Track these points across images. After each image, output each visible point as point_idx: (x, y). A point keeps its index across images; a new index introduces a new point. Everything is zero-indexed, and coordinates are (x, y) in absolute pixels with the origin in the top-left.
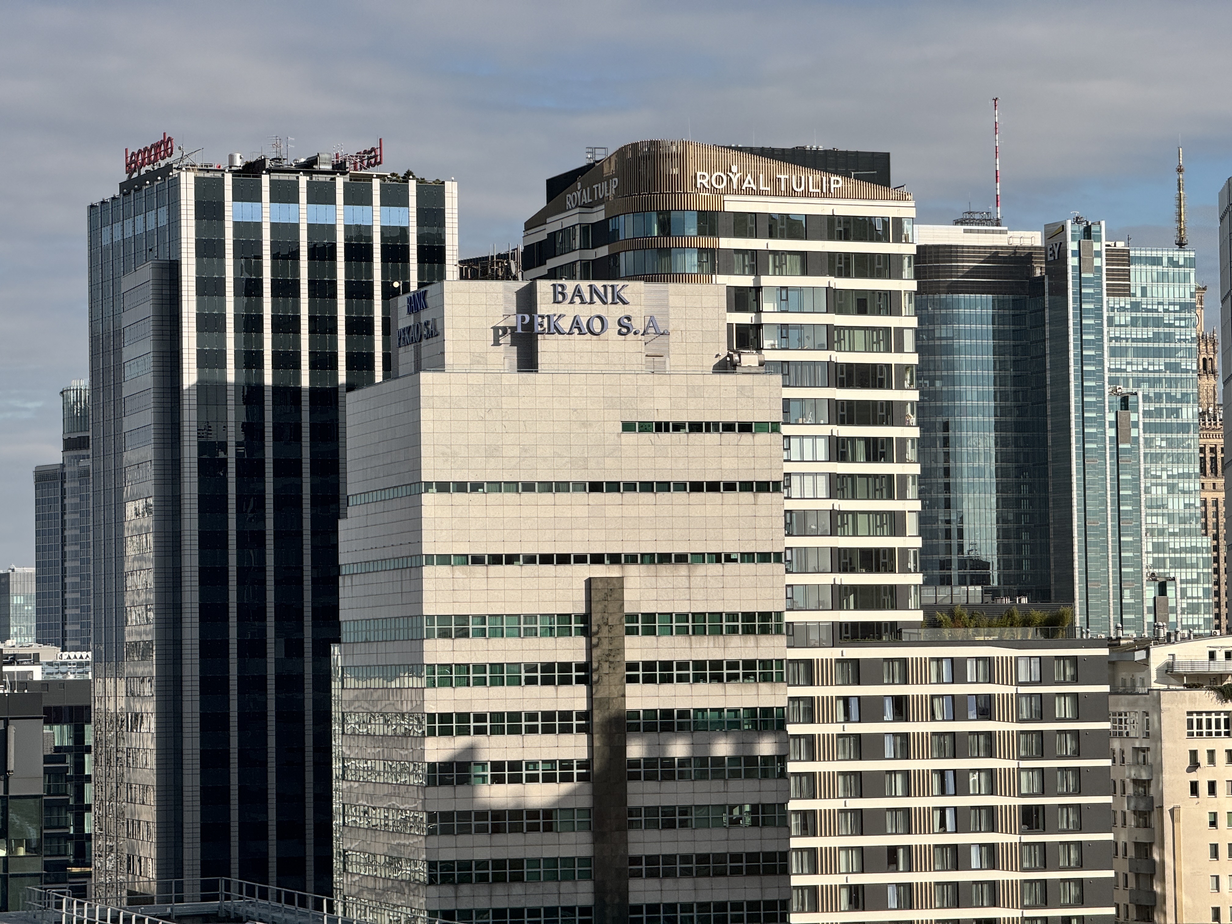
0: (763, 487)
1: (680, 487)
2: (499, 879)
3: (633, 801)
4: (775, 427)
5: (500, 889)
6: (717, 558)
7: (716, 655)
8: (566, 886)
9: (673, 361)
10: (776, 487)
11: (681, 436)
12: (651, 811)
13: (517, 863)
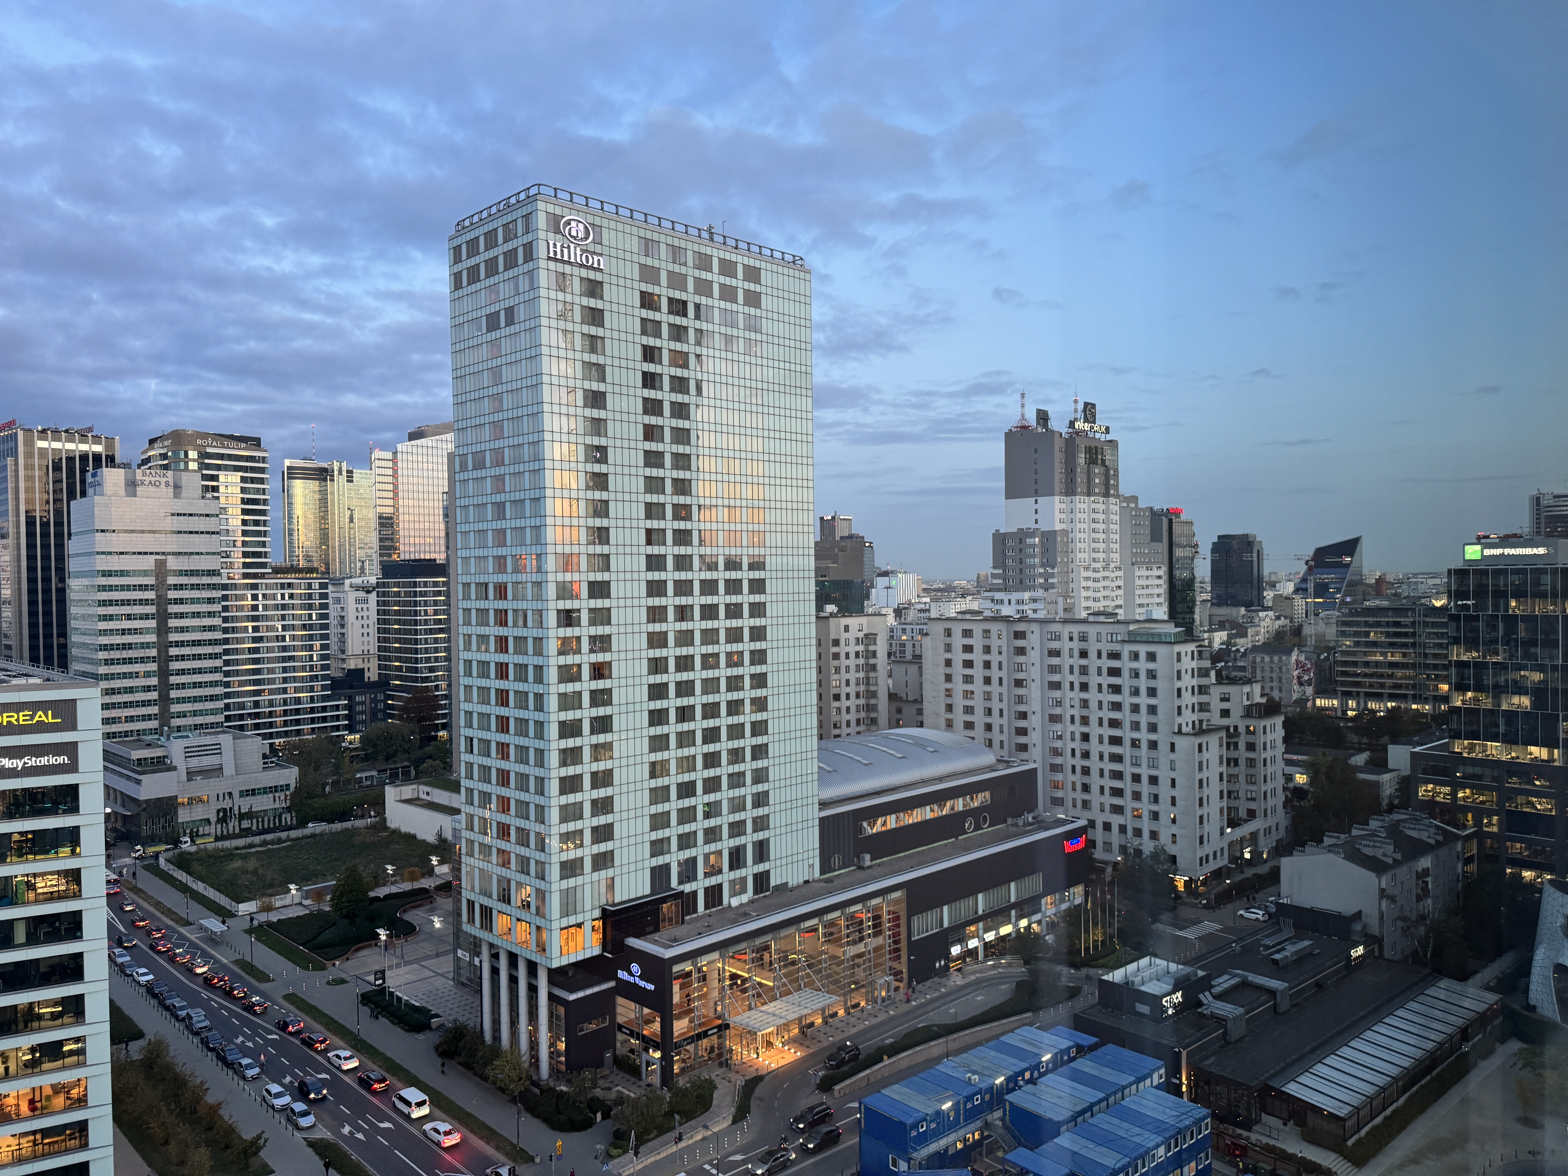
0: (213, 533)
1: (185, 532)
2: (124, 649)
3: (170, 625)
4: (217, 516)
5: (124, 652)
6: (198, 554)
7: (198, 582)
8: (147, 650)
9: (184, 494)
10: (218, 533)
11: (186, 518)
12: (176, 628)
13: (130, 644)
